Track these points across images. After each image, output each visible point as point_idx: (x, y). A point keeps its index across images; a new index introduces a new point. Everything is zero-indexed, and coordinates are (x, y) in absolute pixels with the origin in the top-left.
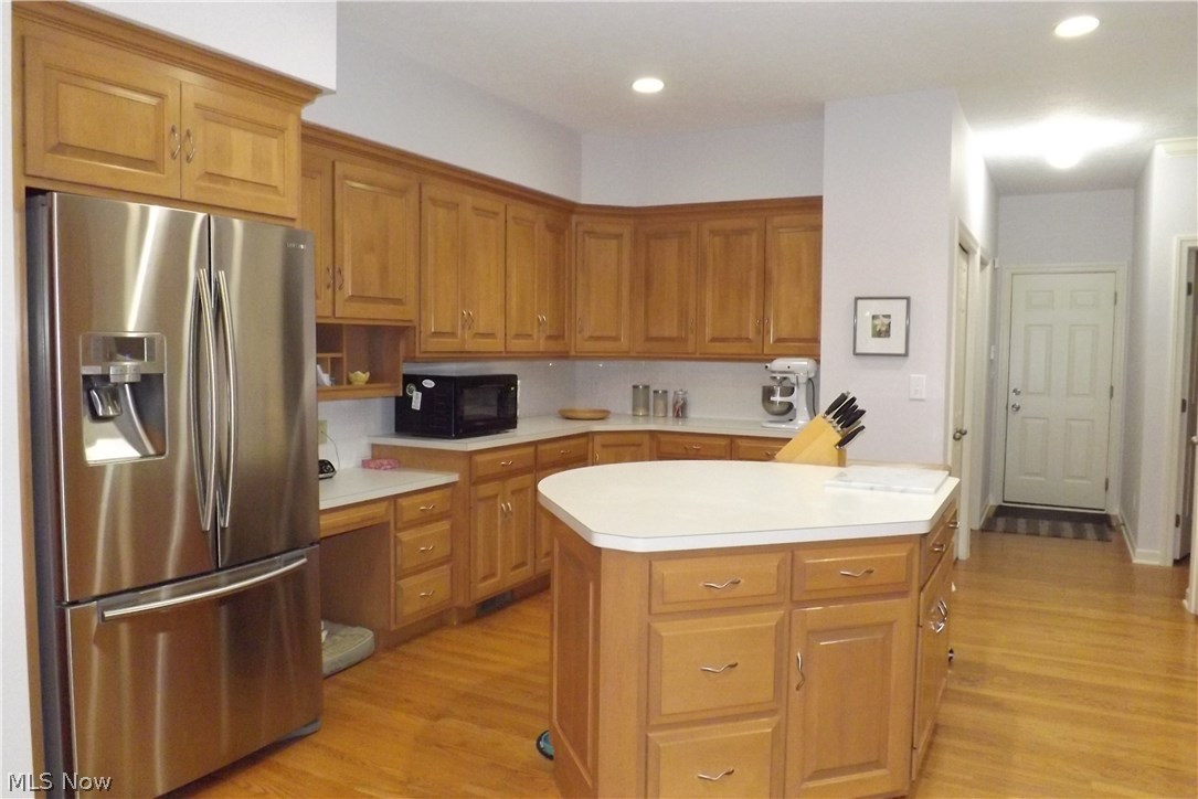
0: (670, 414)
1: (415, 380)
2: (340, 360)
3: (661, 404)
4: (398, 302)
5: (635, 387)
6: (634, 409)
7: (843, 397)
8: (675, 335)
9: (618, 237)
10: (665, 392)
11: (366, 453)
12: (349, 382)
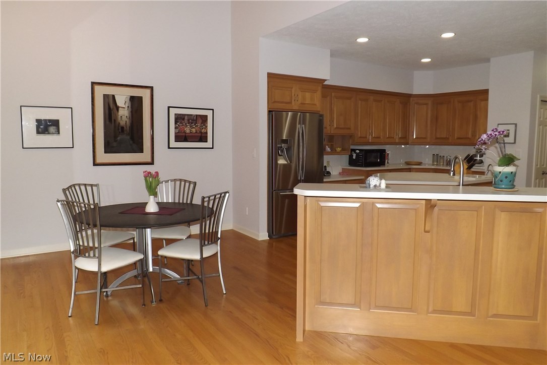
0: (445, 164)
1: (354, 150)
2: (333, 144)
3: (442, 161)
4: (349, 128)
5: (434, 155)
6: (433, 162)
7: (469, 155)
8: (445, 137)
9: (427, 104)
10: (444, 156)
11: (341, 171)
12: (336, 151)
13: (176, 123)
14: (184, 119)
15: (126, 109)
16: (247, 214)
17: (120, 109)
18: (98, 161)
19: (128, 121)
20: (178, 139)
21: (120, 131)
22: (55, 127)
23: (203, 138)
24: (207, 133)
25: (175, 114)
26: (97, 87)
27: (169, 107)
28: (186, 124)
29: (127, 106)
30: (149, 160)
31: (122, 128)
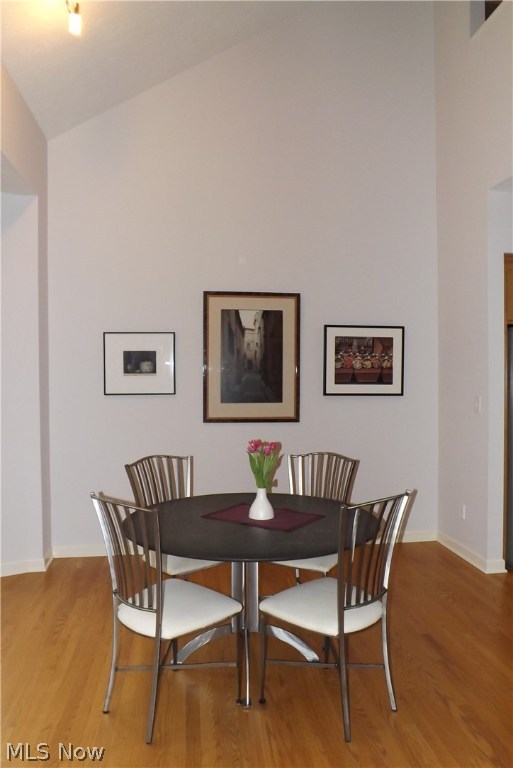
13: (337, 353)
14: (351, 345)
15: (257, 331)
16: (464, 517)
17: (247, 332)
18: (211, 414)
19: (258, 350)
20: (340, 378)
21: (246, 366)
22: (149, 363)
23: (384, 377)
24: (391, 368)
25: (336, 338)
26: (212, 300)
27: (326, 327)
28: (354, 354)
29: (257, 326)
30: (292, 414)
31: (250, 362)
